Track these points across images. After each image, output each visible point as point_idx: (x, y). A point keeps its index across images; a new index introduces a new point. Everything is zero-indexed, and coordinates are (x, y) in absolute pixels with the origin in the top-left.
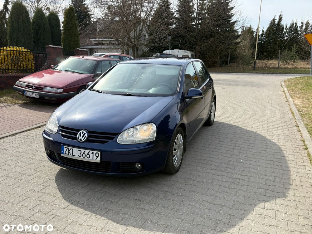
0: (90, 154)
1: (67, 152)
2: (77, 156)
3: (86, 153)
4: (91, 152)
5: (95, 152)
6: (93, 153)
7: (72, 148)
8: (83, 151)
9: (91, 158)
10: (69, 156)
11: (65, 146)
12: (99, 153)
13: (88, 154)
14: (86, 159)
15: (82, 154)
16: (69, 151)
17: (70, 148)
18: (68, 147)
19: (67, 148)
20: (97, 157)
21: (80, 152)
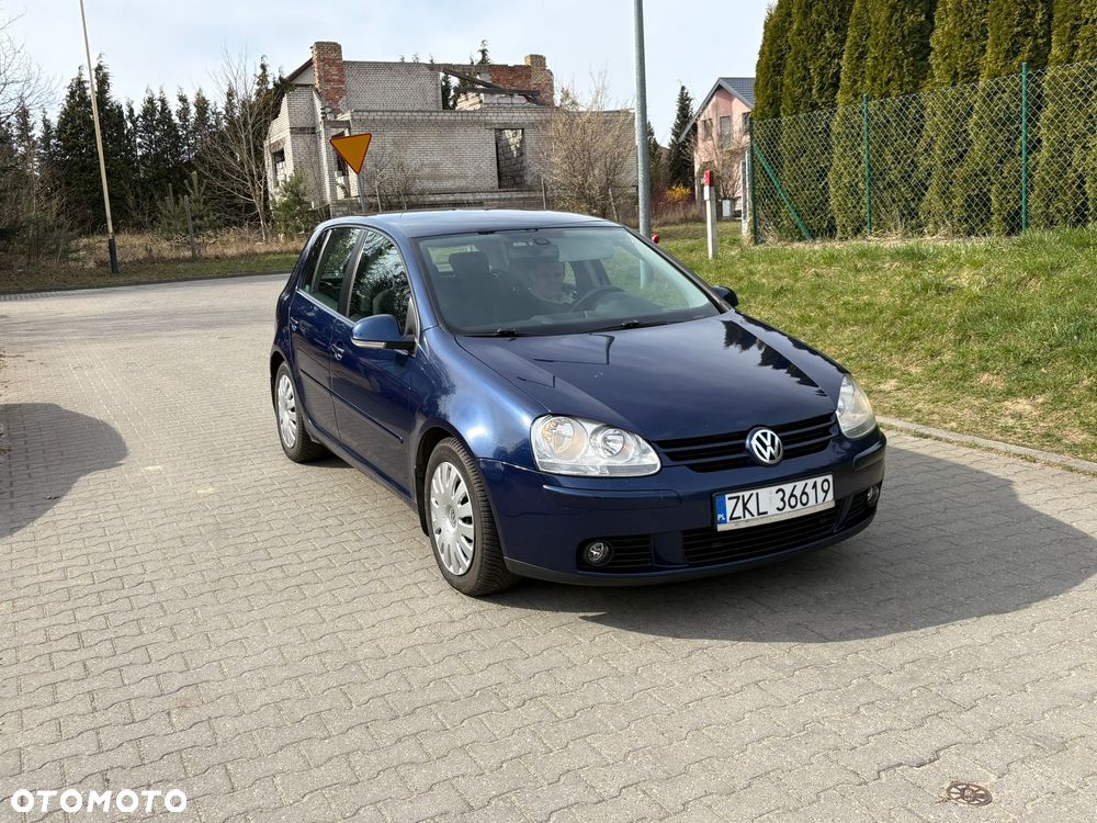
0: (809, 490)
1: (739, 512)
2: (772, 511)
3: (798, 493)
4: (811, 482)
5: (819, 480)
6: (815, 486)
7: (754, 492)
8: (788, 488)
9: (812, 501)
10: (747, 521)
11: (727, 496)
12: (830, 478)
13: (804, 493)
14: (801, 511)
15: (786, 499)
16: (745, 505)
17: (747, 494)
18: (740, 494)
19: (738, 498)
20: (826, 492)
21: (781, 493)
